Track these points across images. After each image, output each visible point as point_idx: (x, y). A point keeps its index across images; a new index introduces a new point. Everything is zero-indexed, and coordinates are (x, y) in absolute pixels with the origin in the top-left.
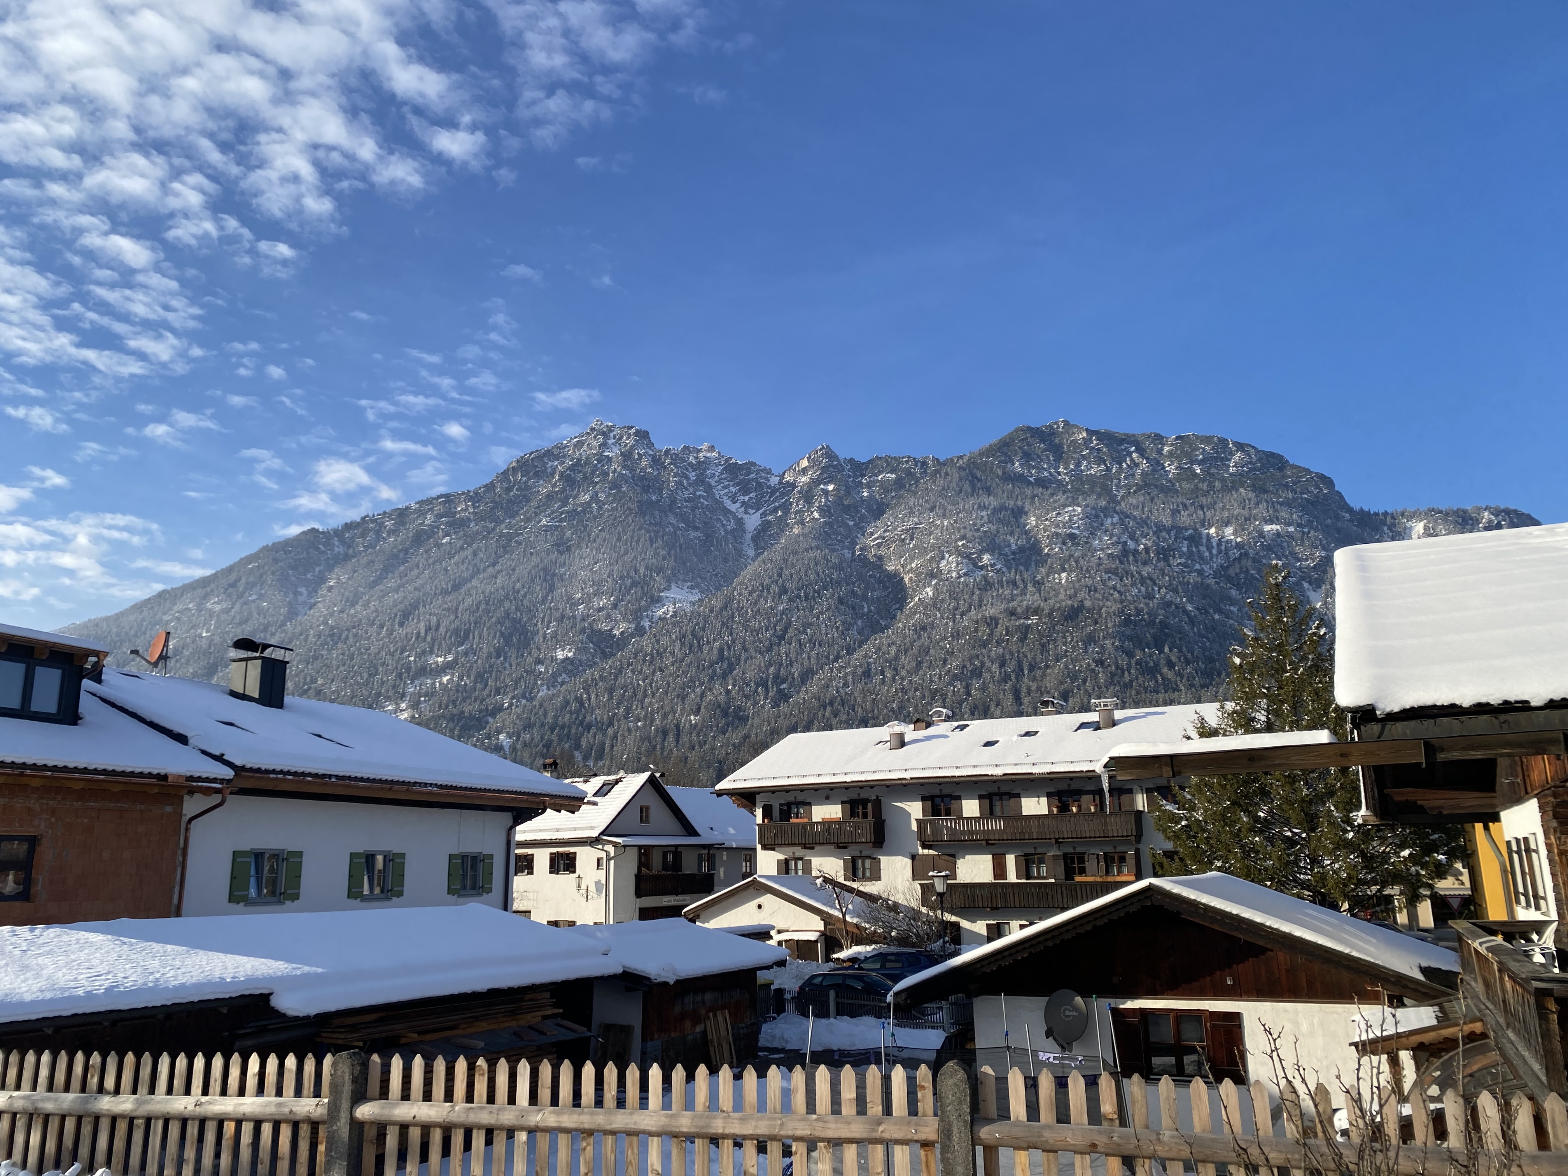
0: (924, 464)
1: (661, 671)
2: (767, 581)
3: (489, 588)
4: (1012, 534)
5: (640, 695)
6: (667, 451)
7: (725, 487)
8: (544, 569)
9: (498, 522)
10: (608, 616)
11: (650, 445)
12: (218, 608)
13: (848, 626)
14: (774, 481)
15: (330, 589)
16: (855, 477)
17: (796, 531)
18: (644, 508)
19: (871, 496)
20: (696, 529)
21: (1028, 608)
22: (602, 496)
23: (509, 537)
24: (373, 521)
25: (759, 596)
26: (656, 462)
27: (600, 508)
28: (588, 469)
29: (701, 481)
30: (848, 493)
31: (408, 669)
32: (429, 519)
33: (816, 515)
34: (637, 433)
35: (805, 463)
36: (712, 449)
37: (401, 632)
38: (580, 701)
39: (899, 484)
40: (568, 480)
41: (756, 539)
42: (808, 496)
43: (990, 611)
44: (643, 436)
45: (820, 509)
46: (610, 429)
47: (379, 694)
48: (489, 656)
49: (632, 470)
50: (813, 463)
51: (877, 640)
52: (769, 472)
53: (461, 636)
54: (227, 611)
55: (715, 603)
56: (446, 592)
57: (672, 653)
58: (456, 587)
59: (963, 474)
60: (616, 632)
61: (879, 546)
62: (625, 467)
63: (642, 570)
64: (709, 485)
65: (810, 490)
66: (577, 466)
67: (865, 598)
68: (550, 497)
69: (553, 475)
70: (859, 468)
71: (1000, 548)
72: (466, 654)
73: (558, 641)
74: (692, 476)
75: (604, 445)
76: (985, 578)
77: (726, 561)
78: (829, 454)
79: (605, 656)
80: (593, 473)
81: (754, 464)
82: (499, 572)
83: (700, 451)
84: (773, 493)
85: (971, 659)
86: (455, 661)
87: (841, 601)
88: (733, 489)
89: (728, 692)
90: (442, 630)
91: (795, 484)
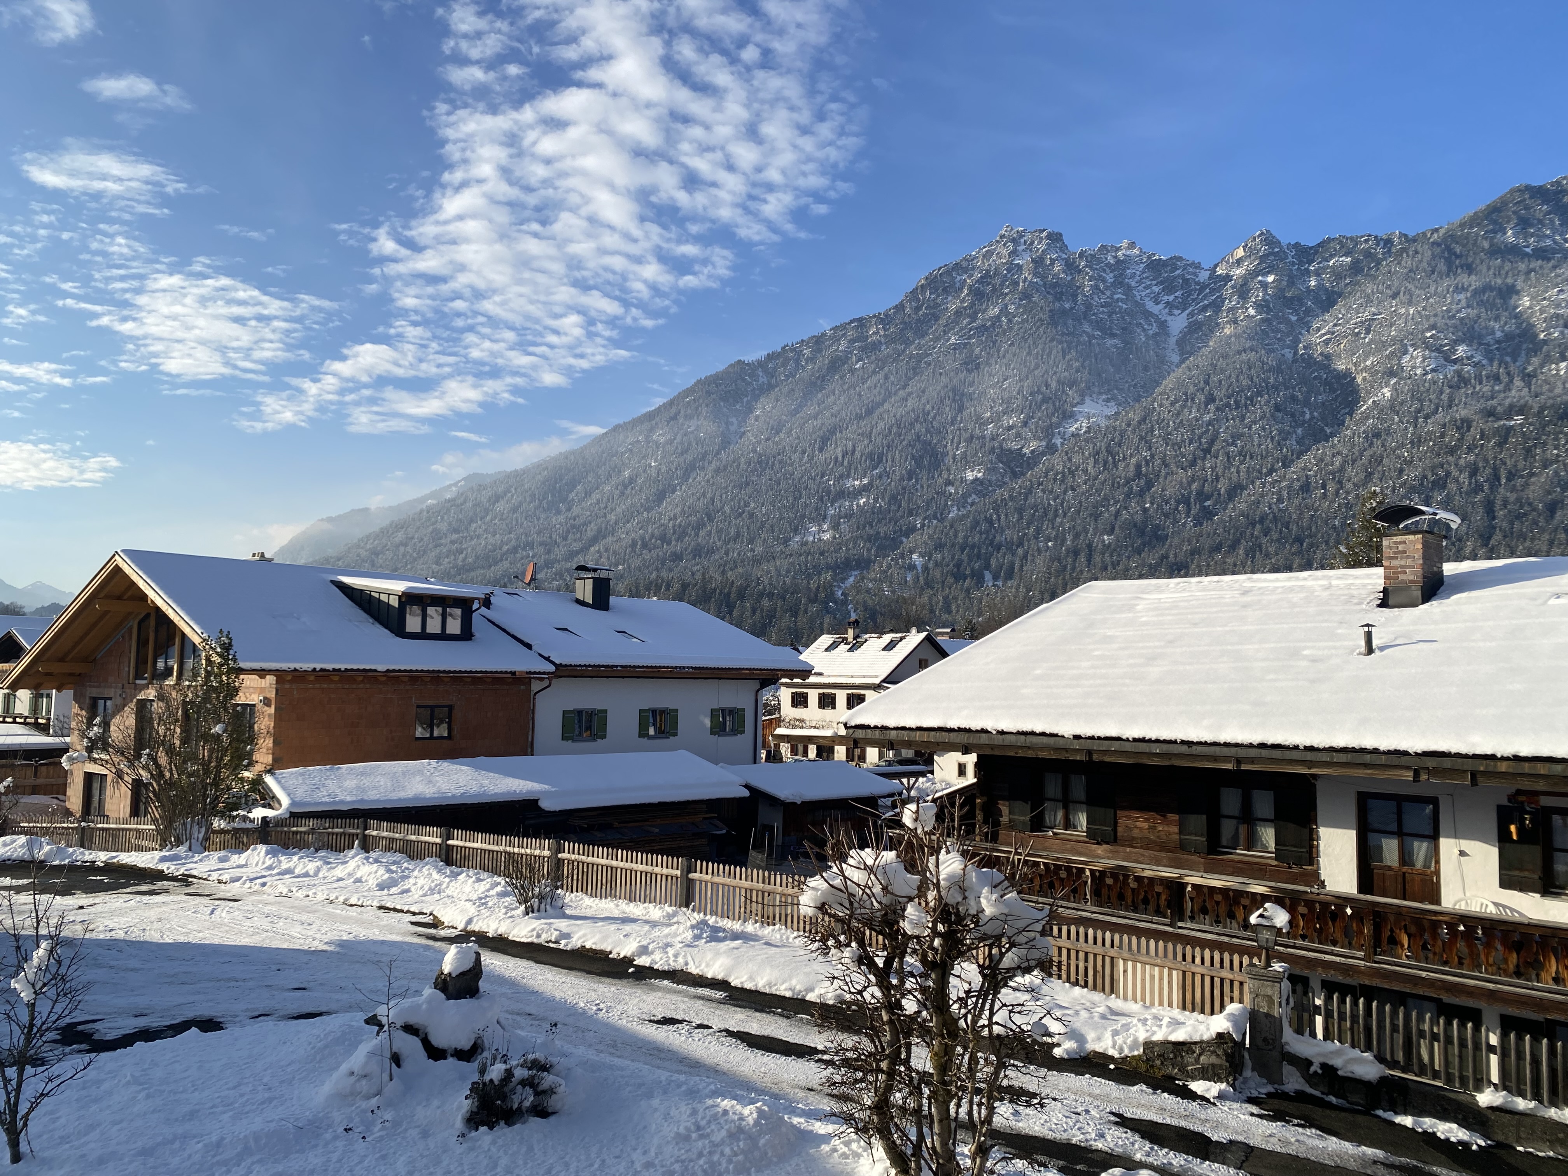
0: (1388, 242)
1: (1073, 489)
2: (1191, 389)
3: (901, 411)
4: (1497, 318)
5: (1051, 515)
6: (1082, 255)
7: (1146, 288)
8: (954, 390)
9: (908, 343)
10: (1018, 435)
11: (1064, 248)
12: (662, 440)
13: (1285, 435)
14: (1204, 276)
15: (757, 418)
16: (1301, 263)
17: (1227, 331)
18: (1056, 318)
19: (1320, 286)
20: (1113, 336)
21: (1511, 406)
22: (1012, 308)
23: (920, 358)
24: (793, 350)
25: (1183, 407)
26: (1070, 266)
27: (1010, 321)
28: (997, 281)
29: (1119, 282)
30: (1291, 283)
31: (829, 492)
32: (843, 345)
33: (1252, 311)
34: (1049, 237)
35: (1240, 253)
36: (1132, 245)
37: (821, 457)
38: (990, 522)
39: (1356, 268)
40: (978, 294)
41: (1181, 343)
42: (1243, 291)
43: (1463, 413)
44: (1055, 238)
45: (1258, 306)
46: (1021, 235)
47: (803, 517)
48: (902, 479)
49: (1043, 277)
50: (1250, 252)
51: (1320, 450)
52: (1198, 266)
53: (876, 459)
54: (670, 442)
55: (1134, 416)
56: (860, 417)
57: (1085, 471)
58: (870, 412)
59: (1438, 250)
60: (1025, 450)
61: (1327, 342)
62: (1035, 274)
63: (1054, 385)
64: (1129, 287)
65: (1245, 284)
66: (986, 277)
67: (1306, 403)
68: (958, 313)
69: (961, 289)
70: (1305, 254)
71: (1480, 337)
72: (880, 477)
73: (966, 462)
74: (1110, 278)
75: (1014, 253)
76: (1459, 373)
77: (1146, 369)
78: (1269, 239)
79: (1015, 475)
80: (1002, 284)
81: (1180, 259)
82: (910, 394)
83: (1118, 249)
84: (1201, 290)
85: (1433, 469)
86: (870, 484)
87: (1277, 408)
88: (1156, 289)
89: (1145, 510)
90: (857, 454)
91: (1228, 278)
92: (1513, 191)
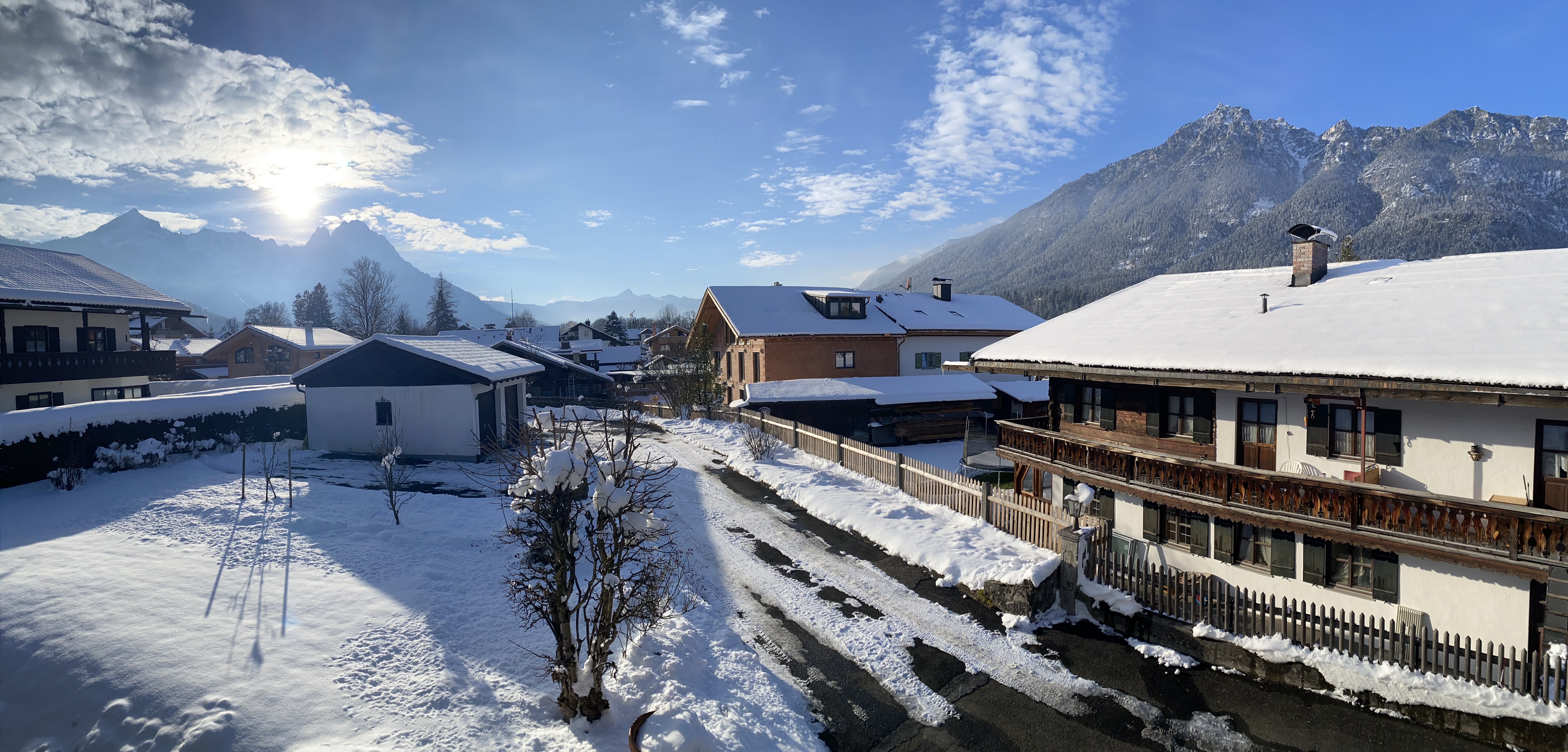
0: (1398, 131)
1: (1252, 244)
2: (1309, 197)
3: (1166, 201)
4: (1441, 173)
5: (1241, 257)
6: (1259, 122)
7: (1290, 143)
8: (1193, 190)
9: (1169, 165)
10: (1225, 215)
11: (1250, 118)
12: (1046, 217)
13: (1350, 222)
14: (1316, 140)
15: (1095, 204)
16: (1360, 138)
17: (1326, 169)
18: (1246, 155)
19: (1368, 149)
20: (1274, 167)
21: (1444, 214)
22: (1222, 148)
23: (1176, 173)
24: (1112, 167)
25: (1304, 205)
26: (1253, 127)
27: (1221, 155)
28: (1215, 133)
29: (1276, 139)
30: (1355, 147)
31: (1130, 244)
32: (1138, 164)
33: (1337, 160)
34: (1243, 112)
35: (1333, 130)
36: (1283, 120)
37: (1125, 225)
38: (1210, 260)
39: (1384, 143)
40: (1205, 140)
41: (1304, 173)
42: (1334, 150)
43: (1424, 215)
44: (1247, 113)
45: (1340, 157)
46: (1228, 109)
47: (1116, 256)
48: (1166, 237)
49: (1239, 133)
50: (1338, 130)
51: (1365, 230)
52: (1313, 134)
53: (1153, 226)
54: (1050, 217)
55: (1282, 208)
56: (1146, 204)
57: (1259, 236)
58: (1151, 201)
59: (1418, 137)
60: (1229, 224)
61: (1370, 178)
62: (1235, 131)
63: (1243, 190)
64: (1281, 142)
65: (1334, 146)
66: (1209, 131)
67: (1360, 207)
68: (1195, 149)
69: (1197, 137)
70: (1363, 133)
71: (1434, 181)
72: (1156, 236)
73: (1199, 228)
74: (1272, 136)
75: (1224, 118)
76: (1424, 197)
77: (1288, 185)
78: (1346, 124)
79: (1223, 236)
80: (1217, 135)
81: (1305, 130)
82: (1170, 192)
83: (1276, 122)
84: (1315, 147)
85: (1411, 241)
86: (1151, 239)
87: (1347, 209)
88: (1294, 144)
89: (1286, 256)
90: (1145, 224)
91: (1327, 142)
92: (1450, 112)
